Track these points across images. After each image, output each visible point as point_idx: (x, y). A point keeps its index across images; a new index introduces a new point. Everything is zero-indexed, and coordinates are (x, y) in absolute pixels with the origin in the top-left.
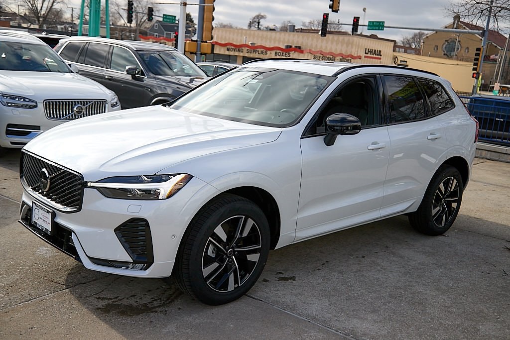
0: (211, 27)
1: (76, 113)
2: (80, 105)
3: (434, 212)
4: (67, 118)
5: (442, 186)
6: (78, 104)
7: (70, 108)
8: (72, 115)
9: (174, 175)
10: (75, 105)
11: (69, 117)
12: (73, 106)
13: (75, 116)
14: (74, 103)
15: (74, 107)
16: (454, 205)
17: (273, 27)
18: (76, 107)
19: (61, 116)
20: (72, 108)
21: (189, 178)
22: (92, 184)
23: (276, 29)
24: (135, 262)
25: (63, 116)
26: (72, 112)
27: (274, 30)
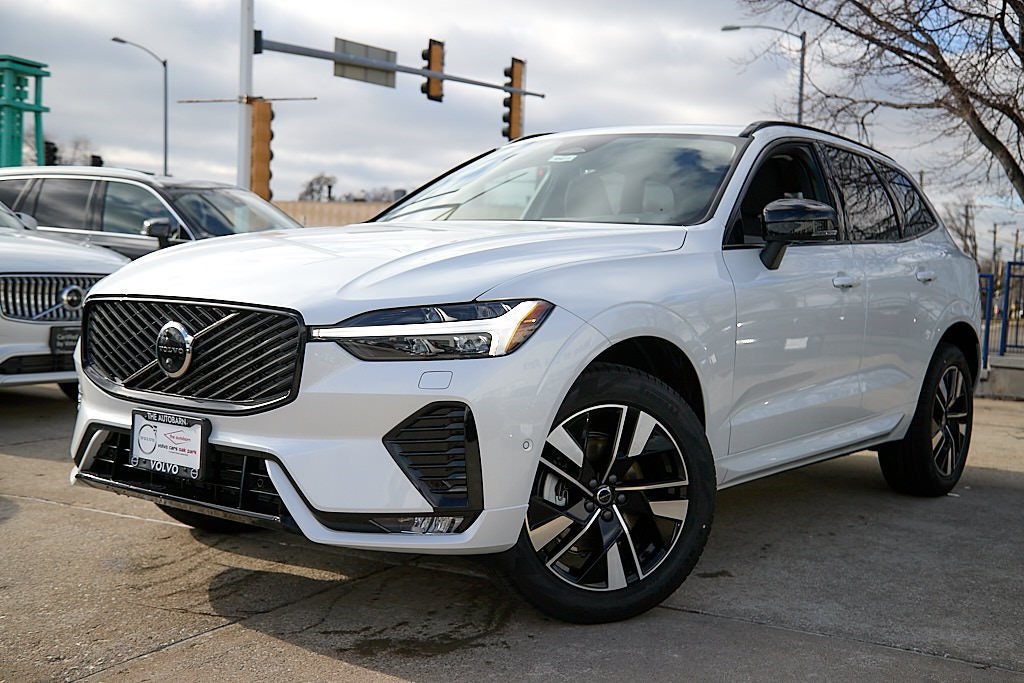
0: (267, 173)
1: (67, 307)
2: (75, 287)
3: (935, 441)
4: (45, 316)
5: (942, 385)
6: (72, 284)
7: (54, 290)
8: (57, 310)
9: (514, 303)
10: (65, 286)
11: (51, 313)
12: (61, 289)
13: (64, 311)
14: (62, 282)
15: (62, 292)
16: (962, 428)
17: (361, 196)
18: (67, 291)
19: (33, 309)
20: (58, 294)
21: (545, 310)
22: (324, 333)
23: (367, 198)
24: (437, 513)
25: (37, 313)
26: (57, 303)
27: (362, 200)
